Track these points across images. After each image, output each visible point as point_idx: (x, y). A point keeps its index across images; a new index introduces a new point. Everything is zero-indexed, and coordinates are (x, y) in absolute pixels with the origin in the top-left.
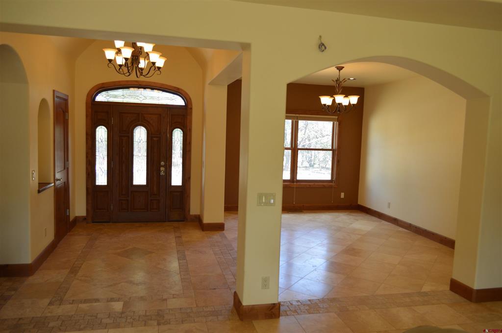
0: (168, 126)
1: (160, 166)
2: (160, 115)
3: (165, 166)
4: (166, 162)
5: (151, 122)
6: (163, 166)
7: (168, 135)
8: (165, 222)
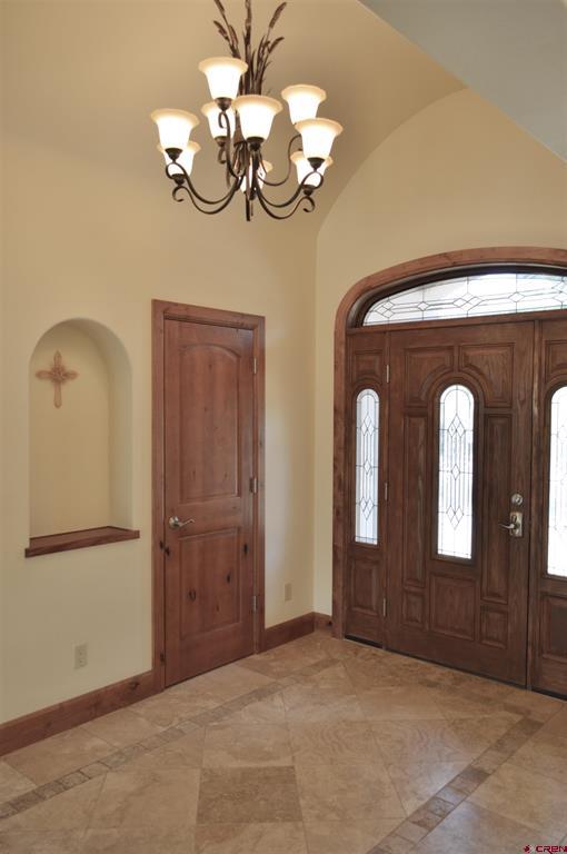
0: (536, 378)
1: (511, 507)
2: (511, 345)
3: (523, 508)
4: (527, 497)
5: (485, 370)
6: (518, 508)
7: (535, 410)
8: (525, 688)
